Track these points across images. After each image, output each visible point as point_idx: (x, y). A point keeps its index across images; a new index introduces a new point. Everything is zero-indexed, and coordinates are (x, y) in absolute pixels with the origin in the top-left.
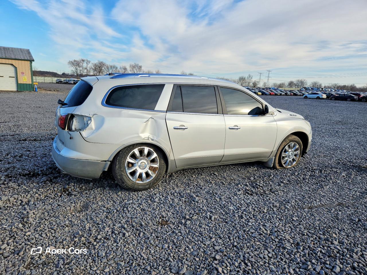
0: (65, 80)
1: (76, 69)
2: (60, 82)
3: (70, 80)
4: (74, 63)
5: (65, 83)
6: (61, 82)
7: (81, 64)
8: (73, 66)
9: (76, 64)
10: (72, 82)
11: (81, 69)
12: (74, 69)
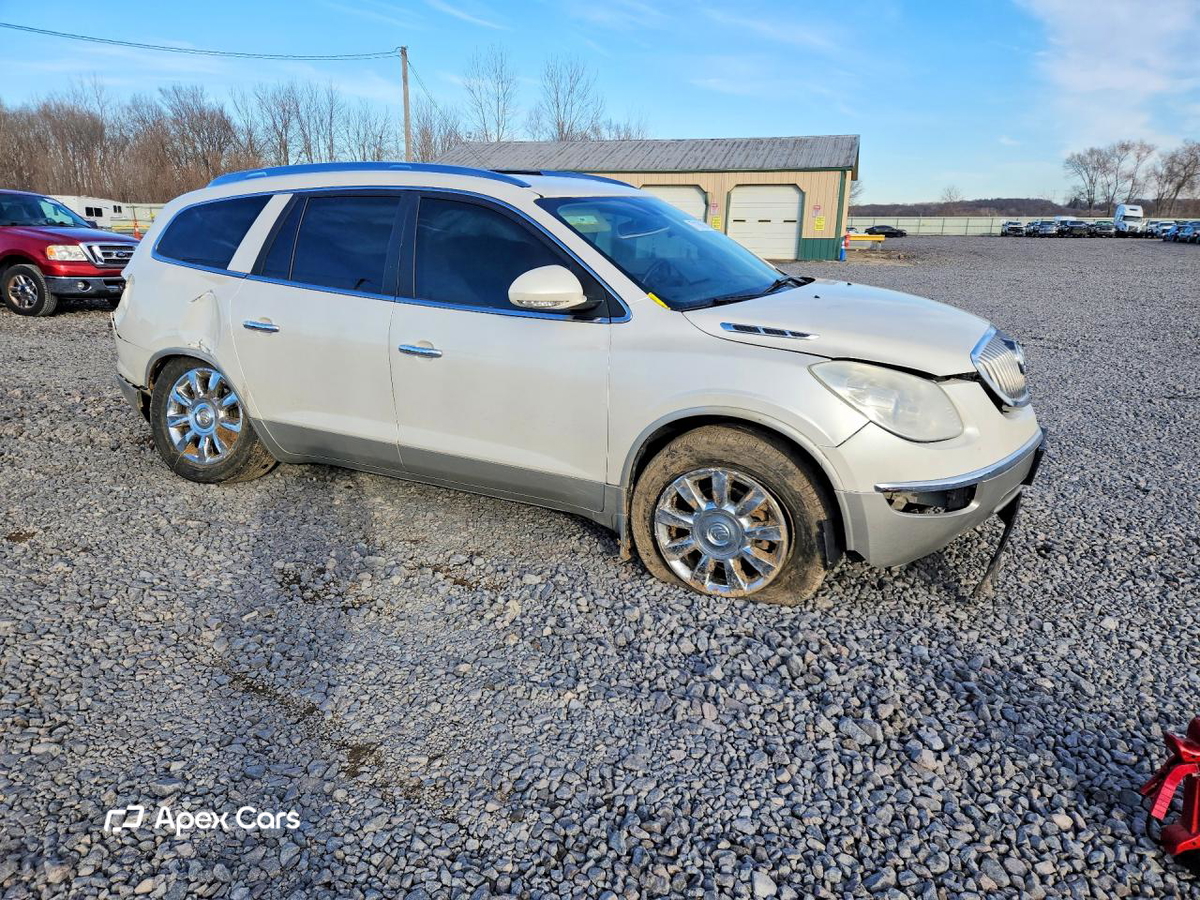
0: (1033, 224)
1: (1091, 181)
2: (1012, 232)
3: (1050, 223)
4: (1088, 160)
5: (1029, 235)
6: (1018, 230)
7: (1116, 160)
8: (1080, 173)
9: (1097, 162)
10: (1054, 230)
11: (1111, 178)
12: (1081, 184)
